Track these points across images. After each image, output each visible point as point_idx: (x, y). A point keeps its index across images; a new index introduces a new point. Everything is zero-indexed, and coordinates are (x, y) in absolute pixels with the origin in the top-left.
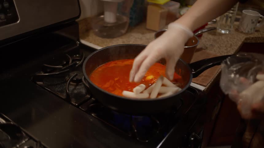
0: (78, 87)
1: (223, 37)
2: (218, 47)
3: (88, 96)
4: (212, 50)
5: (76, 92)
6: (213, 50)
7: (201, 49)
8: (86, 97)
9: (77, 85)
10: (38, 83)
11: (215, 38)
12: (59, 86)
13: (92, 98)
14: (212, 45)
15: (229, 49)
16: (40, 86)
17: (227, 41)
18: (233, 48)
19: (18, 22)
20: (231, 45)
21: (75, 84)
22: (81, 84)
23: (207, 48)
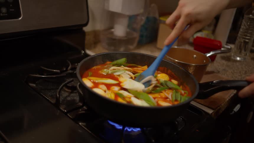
0: (72, 95)
1: (238, 64)
2: (232, 72)
3: (81, 104)
4: (224, 75)
5: (69, 99)
6: (226, 75)
7: (212, 72)
8: (78, 104)
9: (72, 93)
10: (31, 84)
11: (230, 63)
12: (53, 91)
13: (84, 107)
14: (224, 70)
15: (243, 76)
16: (32, 87)
17: (242, 68)
18: (248, 75)
19: (20, 19)
20: (246, 72)
21: (70, 91)
22: (76, 92)
23: (219, 72)
